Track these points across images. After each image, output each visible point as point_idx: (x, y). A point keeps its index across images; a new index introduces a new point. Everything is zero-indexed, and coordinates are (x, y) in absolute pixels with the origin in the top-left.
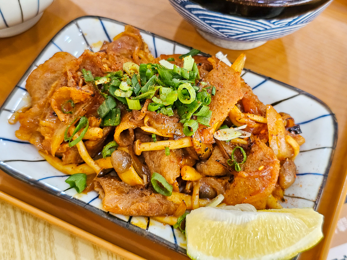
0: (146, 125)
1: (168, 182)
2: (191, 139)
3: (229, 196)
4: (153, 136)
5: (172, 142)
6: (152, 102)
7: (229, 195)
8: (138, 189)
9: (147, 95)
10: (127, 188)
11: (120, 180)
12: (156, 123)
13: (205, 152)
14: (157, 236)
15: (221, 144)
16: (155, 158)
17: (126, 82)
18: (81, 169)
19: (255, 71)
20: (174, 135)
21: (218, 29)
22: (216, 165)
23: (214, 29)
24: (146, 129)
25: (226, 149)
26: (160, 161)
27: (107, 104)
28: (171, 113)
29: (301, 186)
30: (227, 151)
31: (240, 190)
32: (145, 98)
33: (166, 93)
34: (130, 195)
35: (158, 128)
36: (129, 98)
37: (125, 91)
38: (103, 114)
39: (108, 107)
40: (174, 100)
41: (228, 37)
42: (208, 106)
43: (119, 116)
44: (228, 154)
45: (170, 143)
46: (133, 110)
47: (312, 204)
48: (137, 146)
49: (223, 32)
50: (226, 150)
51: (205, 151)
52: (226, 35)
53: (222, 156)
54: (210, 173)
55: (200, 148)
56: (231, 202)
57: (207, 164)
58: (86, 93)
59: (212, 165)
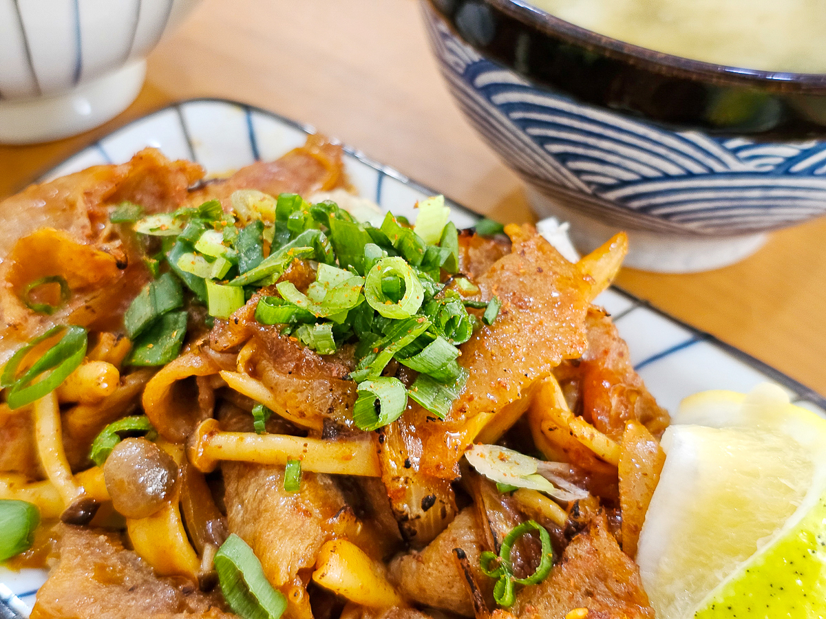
0: (241, 367)
1: (269, 576)
2: (378, 446)
4: (257, 410)
5: (314, 445)
6: (276, 293)
8: (176, 586)
9: (266, 271)
10: (138, 575)
11: (127, 545)
12: (274, 367)
13: (421, 512)
15: (480, 499)
17: (223, 232)
19: (663, 308)
20: (326, 420)
21: (563, 158)
22: (447, 565)
23: (551, 159)
24: (239, 381)
25: (491, 518)
27: (153, 293)
28: (328, 343)
30: (495, 525)
32: (259, 285)
33: (330, 280)
34: (138, 596)
35: (276, 384)
36: (217, 280)
37: (210, 260)
38: (137, 326)
39: (154, 303)
40: (345, 304)
41: (594, 195)
42: (458, 347)
43: (179, 336)
44: (493, 534)
45: (305, 445)
46: (217, 318)
48: (201, 436)
49: (578, 173)
50: (489, 522)
51: (425, 508)
52: (589, 183)
53: (474, 542)
54: (422, 590)
55: (404, 489)
58: (100, 253)
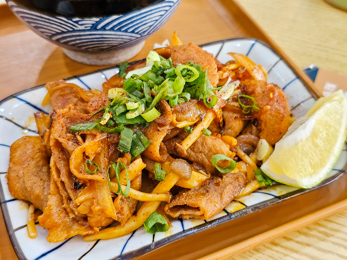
2: (212, 110)
3: (267, 136)
4: (188, 128)
5: (202, 123)
7: (266, 134)
8: (207, 184)
9: (161, 95)
12: (183, 114)
14: (259, 204)
16: (200, 147)
18: (144, 214)
20: (200, 116)
26: (207, 146)
27: (125, 135)
29: (291, 97)
31: (272, 123)
33: (169, 86)
34: (211, 191)
35: (187, 118)
36: (145, 112)
37: (137, 109)
38: (129, 146)
39: (128, 137)
40: (184, 84)
43: (144, 136)
44: (237, 107)
45: (202, 125)
46: (156, 119)
47: (312, 100)
48: (182, 147)
50: (234, 106)
56: (272, 139)
57: (229, 128)
59: (234, 125)
